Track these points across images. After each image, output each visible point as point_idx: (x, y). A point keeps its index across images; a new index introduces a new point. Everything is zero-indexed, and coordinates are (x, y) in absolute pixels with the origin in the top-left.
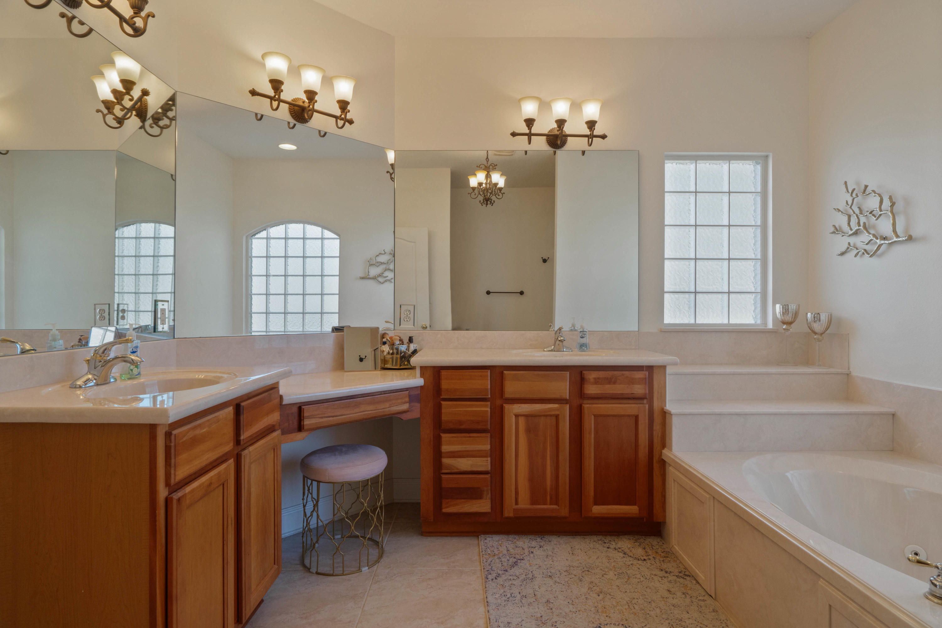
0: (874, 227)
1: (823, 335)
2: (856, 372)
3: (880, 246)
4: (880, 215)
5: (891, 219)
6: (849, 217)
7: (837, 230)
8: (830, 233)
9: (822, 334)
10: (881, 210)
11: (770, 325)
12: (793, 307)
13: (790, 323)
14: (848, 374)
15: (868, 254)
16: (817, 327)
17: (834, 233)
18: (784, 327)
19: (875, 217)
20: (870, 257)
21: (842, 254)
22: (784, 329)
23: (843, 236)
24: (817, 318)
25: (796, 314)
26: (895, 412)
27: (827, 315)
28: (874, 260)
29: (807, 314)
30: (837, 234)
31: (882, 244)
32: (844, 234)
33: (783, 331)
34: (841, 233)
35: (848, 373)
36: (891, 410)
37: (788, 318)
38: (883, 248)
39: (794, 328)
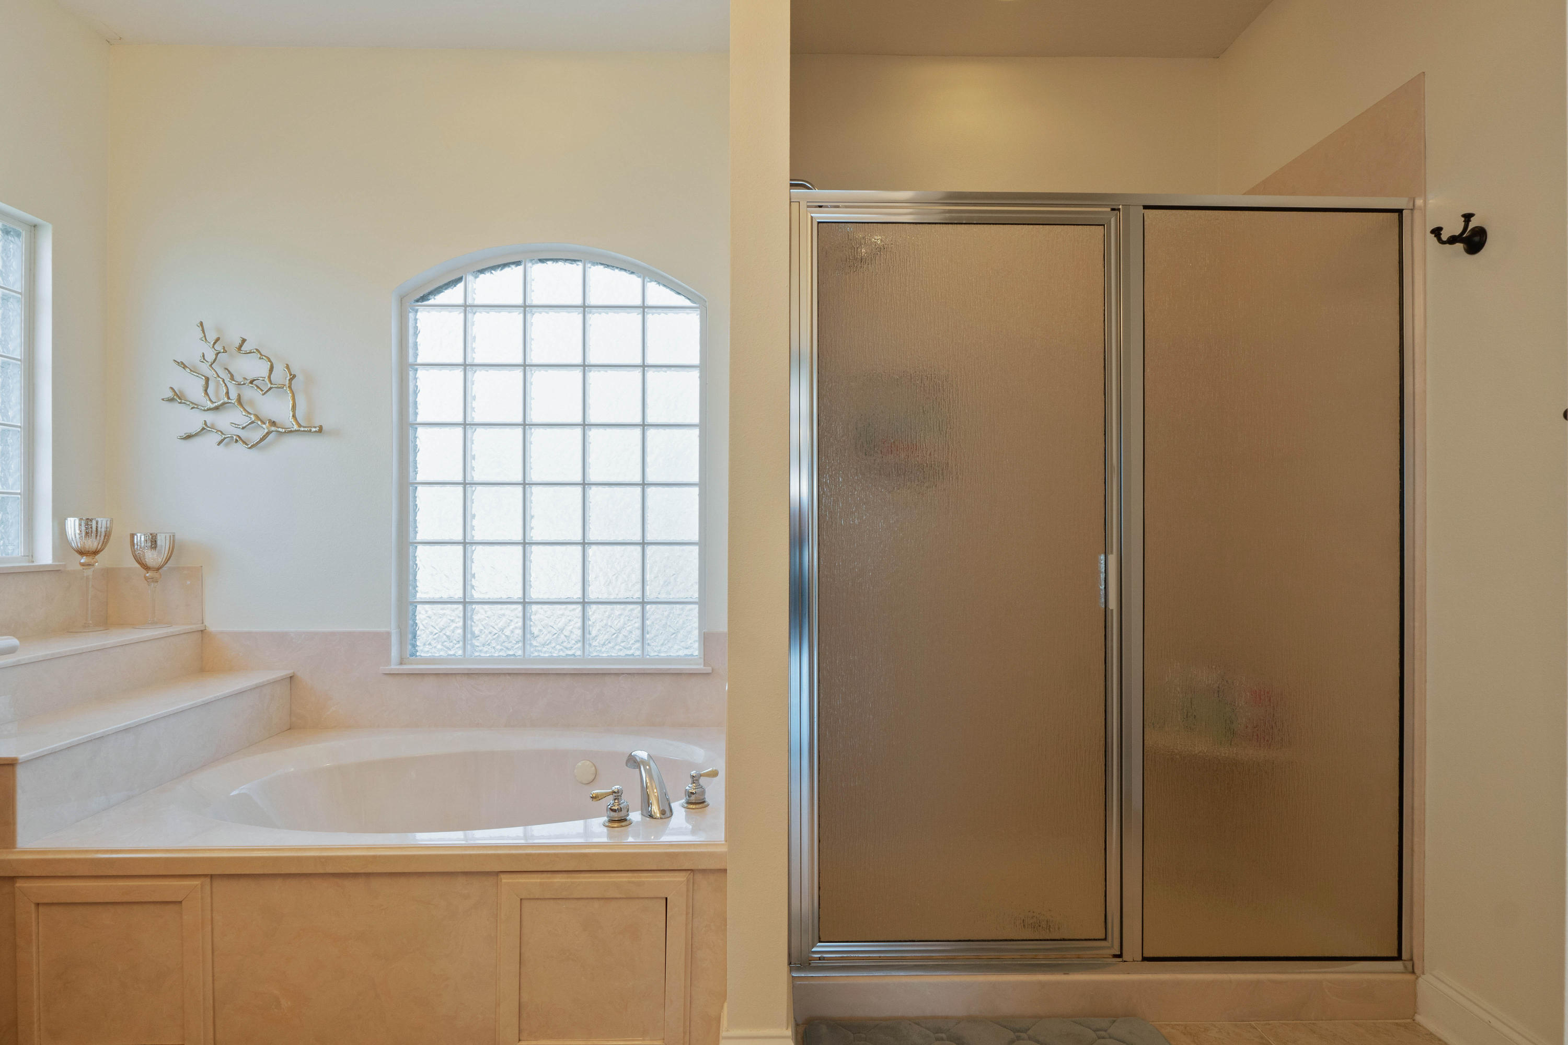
0: (251, 403)
1: (160, 571)
2: (213, 625)
3: (268, 433)
4: (270, 388)
5: (290, 398)
6: (207, 379)
7: (177, 397)
8: (163, 400)
9: (158, 569)
10: (272, 384)
11: (45, 556)
12: (103, 523)
13: (96, 553)
14: (202, 631)
15: (247, 445)
16: (151, 557)
17: (171, 400)
18: (82, 561)
19: (262, 391)
20: (250, 448)
21: (189, 437)
22: (82, 565)
23: (192, 408)
24: (153, 542)
25: (108, 535)
26: (294, 673)
27: (168, 538)
28: (253, 452)
29: (132, 536)
30: (180, 403)
31: (273, 431)
32: (195, 406)
33: (81, 568)
34: (188, 403)
35: (202, 629)
36: (288, 672)
37: (92, 544)
38: (271, 436)
39: (101, 561)
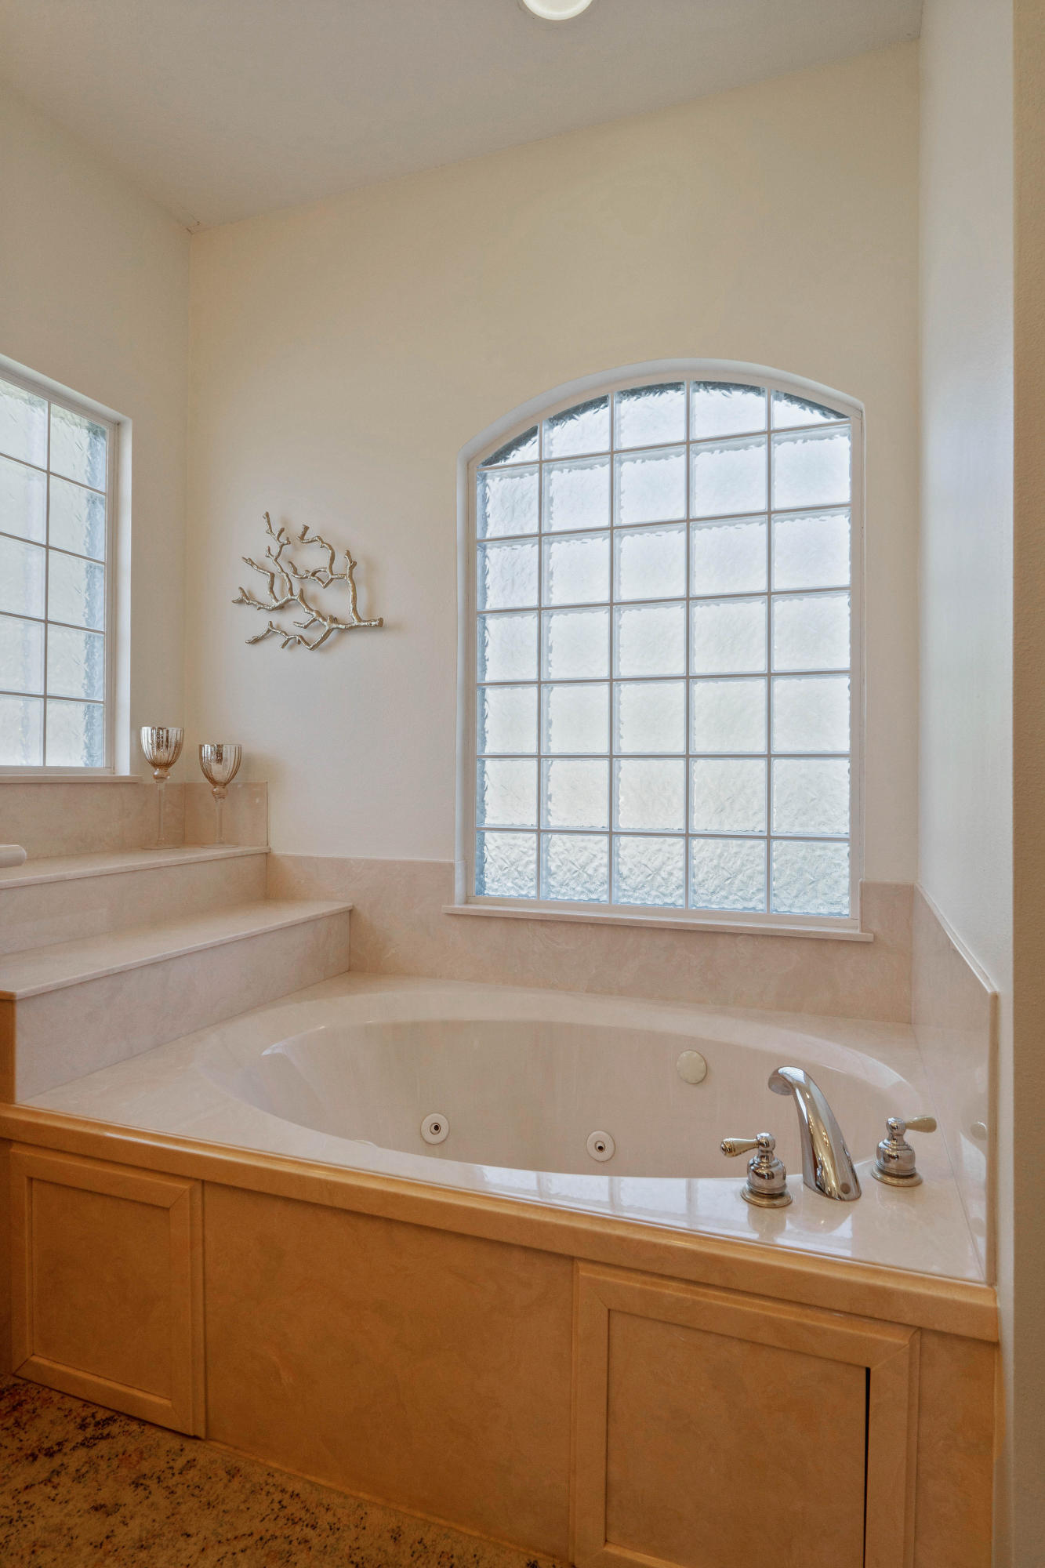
0: (314, 599)
1: (227, 786)
2: (278, 850)
3: (329, 632)
4: (332, 579)
5: (350, 589)
6: (273, 576)
7: (246, 598)
8: (233, 602)
9: (225, 784)
10: (332, 574)
11: (124, 769)
12: (174, 733)
13: (167, 765)
14: (266, 853)
15: (308, 645)
16: (219, 771)
17: (241, 602)
18: (156, 774)
19: (323, 583)
20: (311, 649)
21: (256, 641)
22: (156, 777)
23: (259, 608)
24: (219, 756)
25: (178, 746)
26: (353, 906)
27: (233, 750)
28: (315, 654)
29: (201, 747)
30: (248, 604)
31: (333, 629)
32: (261, 606)
33: (154, 781)
34: (255, 603)
35: (268, 851)
36: (347, 905)
37: (164, 755)
38: (333, 634)
39: (174, 775)
